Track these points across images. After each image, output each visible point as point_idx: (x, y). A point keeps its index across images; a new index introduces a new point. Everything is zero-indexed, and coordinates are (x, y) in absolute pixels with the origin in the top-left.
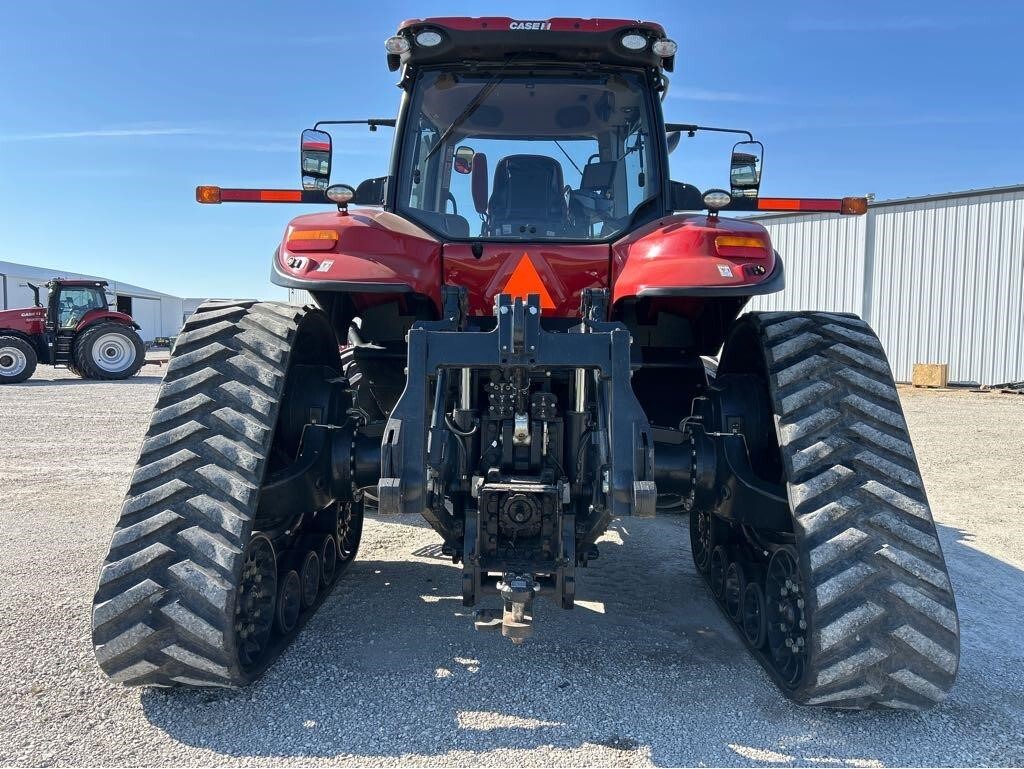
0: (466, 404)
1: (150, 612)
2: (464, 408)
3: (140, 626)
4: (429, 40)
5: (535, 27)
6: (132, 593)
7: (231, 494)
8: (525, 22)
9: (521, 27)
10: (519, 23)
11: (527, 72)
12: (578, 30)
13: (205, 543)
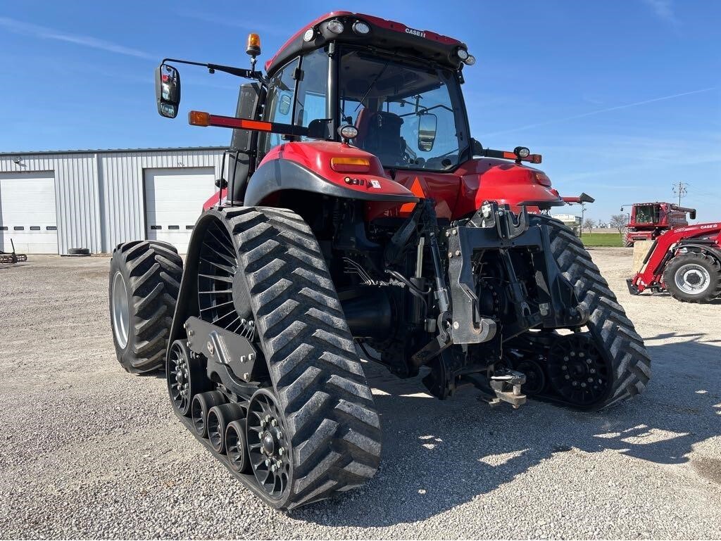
0: (419, 273)
1: (331, 443)
2: (417, 276)
3: (332, 454)
4: (362, 29)
5: (418, 34)
6: (320, 431)
7: (343, 348)
8: (413, 30)
9: (411, 32)
10: (410, 29)
11: (399, 60)
12: (437, 41)
13: (348, 385)
